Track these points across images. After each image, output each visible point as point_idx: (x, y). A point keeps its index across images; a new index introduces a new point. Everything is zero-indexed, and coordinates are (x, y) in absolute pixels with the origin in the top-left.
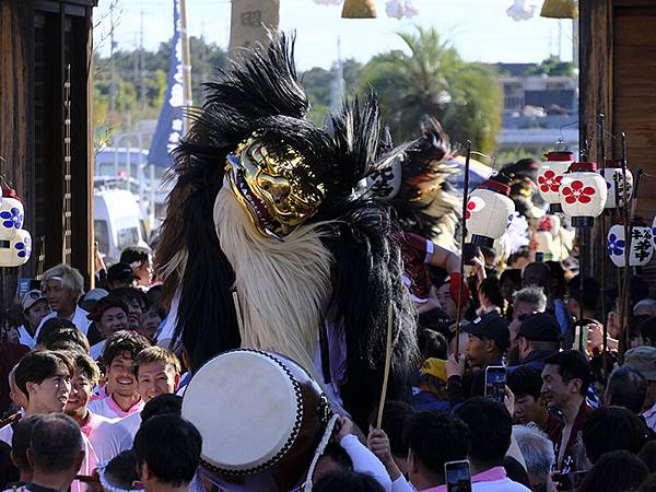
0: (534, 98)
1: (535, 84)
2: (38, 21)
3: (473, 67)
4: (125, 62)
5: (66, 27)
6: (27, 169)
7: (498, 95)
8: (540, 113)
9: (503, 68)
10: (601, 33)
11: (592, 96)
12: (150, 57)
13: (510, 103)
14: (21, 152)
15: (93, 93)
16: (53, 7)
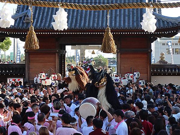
0: (112, 62)
1: (112, 60)
2: (60, 55)
3: (106, 59)
4: (69, 58)
5: (63, 55)
6: (59, 70)
7: (108, 61)
8: (112, 63)
9: (108, 58)
10: (119, 56)
11: (118, 63)
12: (72, 57)
13: (109, 62)
14: (58, 69)
15: (66, 61)
16: (62, 53)
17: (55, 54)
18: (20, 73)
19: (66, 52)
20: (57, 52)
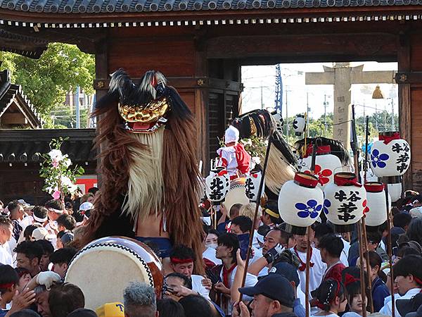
16: (222, 92)
17: (194, 93)
18: (89, 159)
19: (242, 87)
20: (200, 88)
